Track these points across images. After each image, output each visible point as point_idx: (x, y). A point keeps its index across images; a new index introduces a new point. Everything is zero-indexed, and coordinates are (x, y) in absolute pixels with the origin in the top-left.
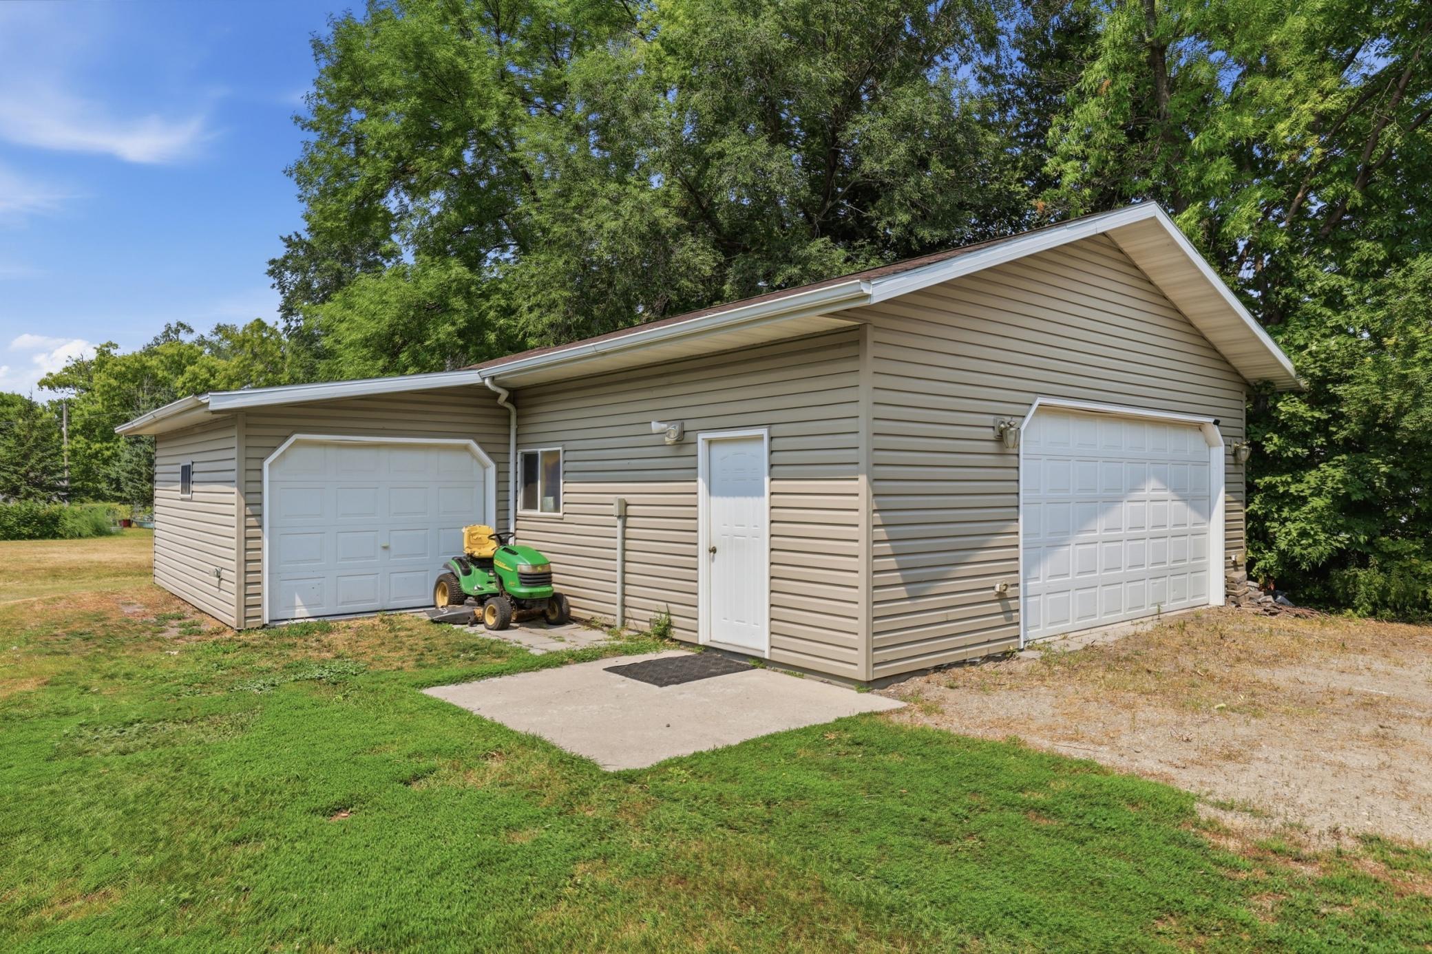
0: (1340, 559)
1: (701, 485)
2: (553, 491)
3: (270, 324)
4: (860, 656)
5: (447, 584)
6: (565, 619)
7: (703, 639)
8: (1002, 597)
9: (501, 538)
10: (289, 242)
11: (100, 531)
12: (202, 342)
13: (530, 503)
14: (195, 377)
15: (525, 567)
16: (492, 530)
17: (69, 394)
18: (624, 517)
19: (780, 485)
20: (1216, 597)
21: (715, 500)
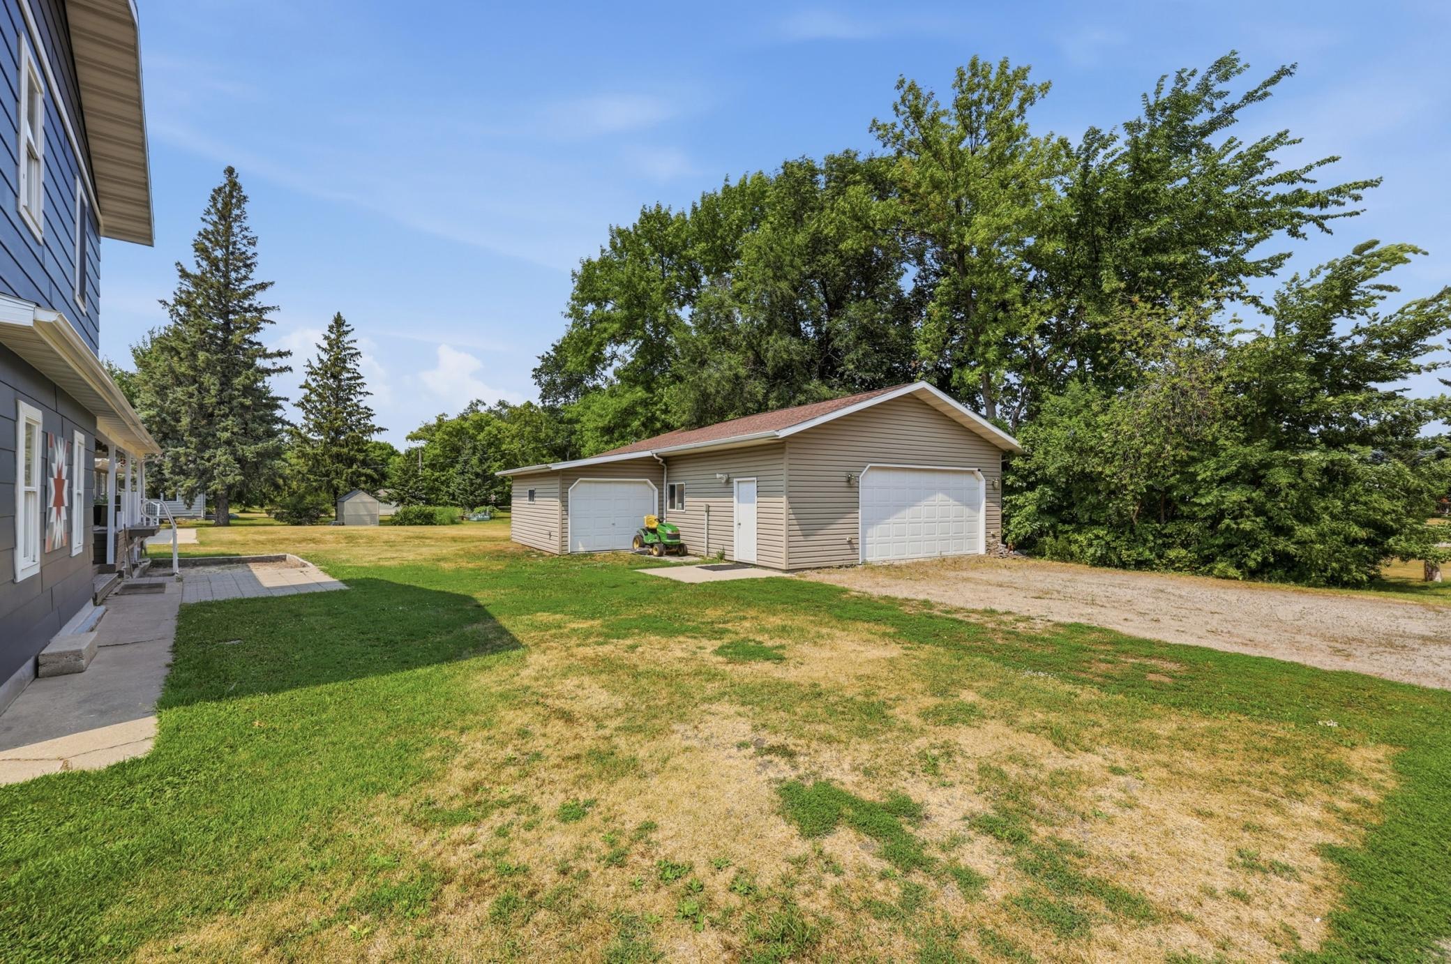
0: (1041, 532)
1: (735, 499)
2: (681, 501)
3: (535, 403)
4: (783, 561)
5: (638, 539)
6: (685, 554)
7: (736, 559)
8: (850, 542)
9: (660, 521)
10: (543, 359)
11: (453, 522)
12: (490, 411)
13: (672, 506)
14: (490, 433)
15: (669, 531)
16: (656, 517)
17: (422, 444)
18: (708, 511)
19: (761, 499)
20: (981, 550)
21: (741, 505)
